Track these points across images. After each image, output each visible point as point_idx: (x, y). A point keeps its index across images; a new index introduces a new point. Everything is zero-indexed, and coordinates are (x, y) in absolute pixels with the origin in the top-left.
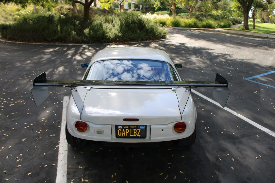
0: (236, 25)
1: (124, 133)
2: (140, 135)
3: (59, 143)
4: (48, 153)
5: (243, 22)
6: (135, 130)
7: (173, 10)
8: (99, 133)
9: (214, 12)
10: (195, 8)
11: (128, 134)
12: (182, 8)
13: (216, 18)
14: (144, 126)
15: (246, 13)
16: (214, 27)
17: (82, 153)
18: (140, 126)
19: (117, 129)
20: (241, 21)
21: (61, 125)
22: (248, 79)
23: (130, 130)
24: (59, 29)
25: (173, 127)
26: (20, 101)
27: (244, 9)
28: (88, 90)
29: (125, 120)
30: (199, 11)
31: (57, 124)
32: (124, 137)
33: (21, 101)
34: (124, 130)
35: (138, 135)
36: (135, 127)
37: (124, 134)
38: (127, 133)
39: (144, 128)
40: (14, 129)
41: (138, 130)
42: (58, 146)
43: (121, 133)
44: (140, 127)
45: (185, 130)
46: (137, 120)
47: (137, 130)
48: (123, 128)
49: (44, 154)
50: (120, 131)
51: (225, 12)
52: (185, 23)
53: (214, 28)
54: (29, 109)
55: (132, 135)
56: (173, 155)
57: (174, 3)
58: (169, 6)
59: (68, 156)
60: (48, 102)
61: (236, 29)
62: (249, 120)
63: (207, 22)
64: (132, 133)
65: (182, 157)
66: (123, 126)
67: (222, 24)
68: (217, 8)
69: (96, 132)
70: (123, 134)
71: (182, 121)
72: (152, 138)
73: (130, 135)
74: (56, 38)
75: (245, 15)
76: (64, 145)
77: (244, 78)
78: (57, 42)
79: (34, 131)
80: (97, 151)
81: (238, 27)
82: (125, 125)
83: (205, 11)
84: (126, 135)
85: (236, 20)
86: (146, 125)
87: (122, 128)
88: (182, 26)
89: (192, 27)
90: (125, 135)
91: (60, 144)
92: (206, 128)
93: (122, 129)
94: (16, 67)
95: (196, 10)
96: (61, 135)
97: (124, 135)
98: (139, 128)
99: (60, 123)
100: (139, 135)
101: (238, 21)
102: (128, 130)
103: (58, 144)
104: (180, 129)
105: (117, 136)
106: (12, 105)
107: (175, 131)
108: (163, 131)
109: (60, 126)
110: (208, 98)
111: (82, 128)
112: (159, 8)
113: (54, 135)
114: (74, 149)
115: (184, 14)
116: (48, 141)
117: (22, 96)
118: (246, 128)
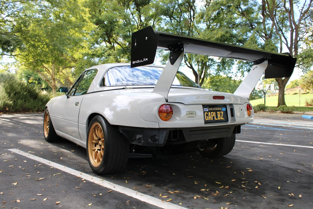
2: (223, 119)
3: (80, 178)
6: (219, 112)
7: (53, 86)
14: (225, 108)
17: (128, 178)
23: (215, 112)
25: (246, 107)
32: (211, 122)
34: (209, 113)
35: (222, 119)
36: (219, 109)
37: (210, 118)
38: (213, 117)
39: (225, 110)
41: (221, 112)
43: (207, 117)
44: (222, 109)
46: (223, 97)
48: (209, 111)
50: (206, 114)
55: (217, 119)
57: (53, 78)
58: (48, 81)
64: (217, 116)
69: (188, 116)
73: (216, 119)
79: (17, 176)
80: (144, 174)
84: (212, 119)
91: (83, 178)
102: (213, 112)
108: (242, 111)
109: (52, 167)
113: (59, 174)
114: (111, 178)
116: (59, 179)
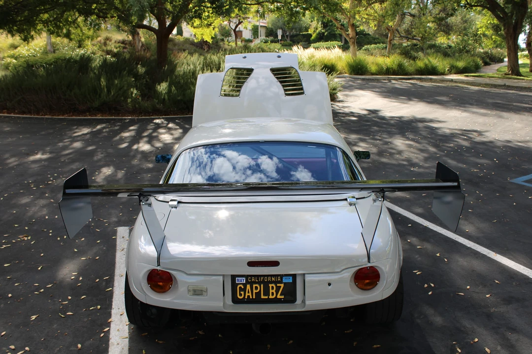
0: (491, 66)
1: (248, 292)
2: (283, 297)
3: (110, 323)
4: (87, 343)
5: (506, 59)
6: (273, 285)
7: (350, 39)
8: (196, 293)
9: (442, 40)
10: (398, 32)
11: (258, 294)
12: (370, 33)
13: (446, 52)
14: (291, 278)
15: (511, 38)
16: (442, 71)
17: (161, 342)
18: (282, 276)
19: (234, 285)
20: (502, 58)
21: (113, 286)
22: (520, 180)
23: (262, 285)
24: (104, 86)
25: (352, 277)
26: (23, 237)
27: (508, 30)
28: (172, 208)
29: (252, 264)
30: (409, 38)
31: (104, 283)
32: (249, 301)
33: (26, 239)
34: (248, 287)
35: (279, 297)
36: (273, 279)
37: (249, 294)
38: (256, 293)
39: (291, 281)
40: (11, 297)
41: (278, 285)
42: (108, 328)
43: (242, 293)
44: (283, 280)
45: (377, 284)
46: (275, 264)
47: (276, 286)
48: (247, 282)
49: (78, 347)
50: (240, 287)
51: (466, 38)
52: (377, 64)
53: (443, 74)
54: (42, 255)
55: (267, 297)
56: (355, 343)
57: (351, 23)
58: (342, 31)
59: (129, 349)
60: (83, 239)
61: (491, 74)
62: (522, 267)
63: (426, 61)
64: (267, 292)
65: (375, 346)
66: (247, 277)
67: (461, 64)
68: (447, 30)
69: (192, 293)
70: (247, 294)
71: (369, 265)
72: (307, 302)
73: (262, 297)
74: (97, 104)
75: (510, 43)
76: (121, 325)
77: (510, 179)
78: (98, 114)
79: (55, 299)
80: (193, 339)
81: (497, 70)
82: (251, 276)
83: (422, 37)
84: (254, 297)
85: (492, 54)
86: (296, 274)
87: (245, 282)
88: (372, 71)
89: (395, 73)
90: (251, 297)
91: (112, 325)
92: (426, 286)
93: (245, 285)
94: (12, 168)
95: (401, 36)
96: (113, 307)
97: (249, 296)
98: (281, 282)
99: (110, 282)
100: (281, 295)
101: (495, 57)
102: (257, 285)
103: (109, 325)
104: (368, 281)
105: (235, 300)
106: (5, 246)
107: (357, 285)
108: (330, 287)
109: (111, 289)
110: (431, 223)
111: (161, 284)
112: (319, 33)
113: (99, 307)
114: (143, 334)
115: (375, 45)
116: (85, 320)
117: (27, 228)
118: (514, 283)
